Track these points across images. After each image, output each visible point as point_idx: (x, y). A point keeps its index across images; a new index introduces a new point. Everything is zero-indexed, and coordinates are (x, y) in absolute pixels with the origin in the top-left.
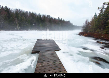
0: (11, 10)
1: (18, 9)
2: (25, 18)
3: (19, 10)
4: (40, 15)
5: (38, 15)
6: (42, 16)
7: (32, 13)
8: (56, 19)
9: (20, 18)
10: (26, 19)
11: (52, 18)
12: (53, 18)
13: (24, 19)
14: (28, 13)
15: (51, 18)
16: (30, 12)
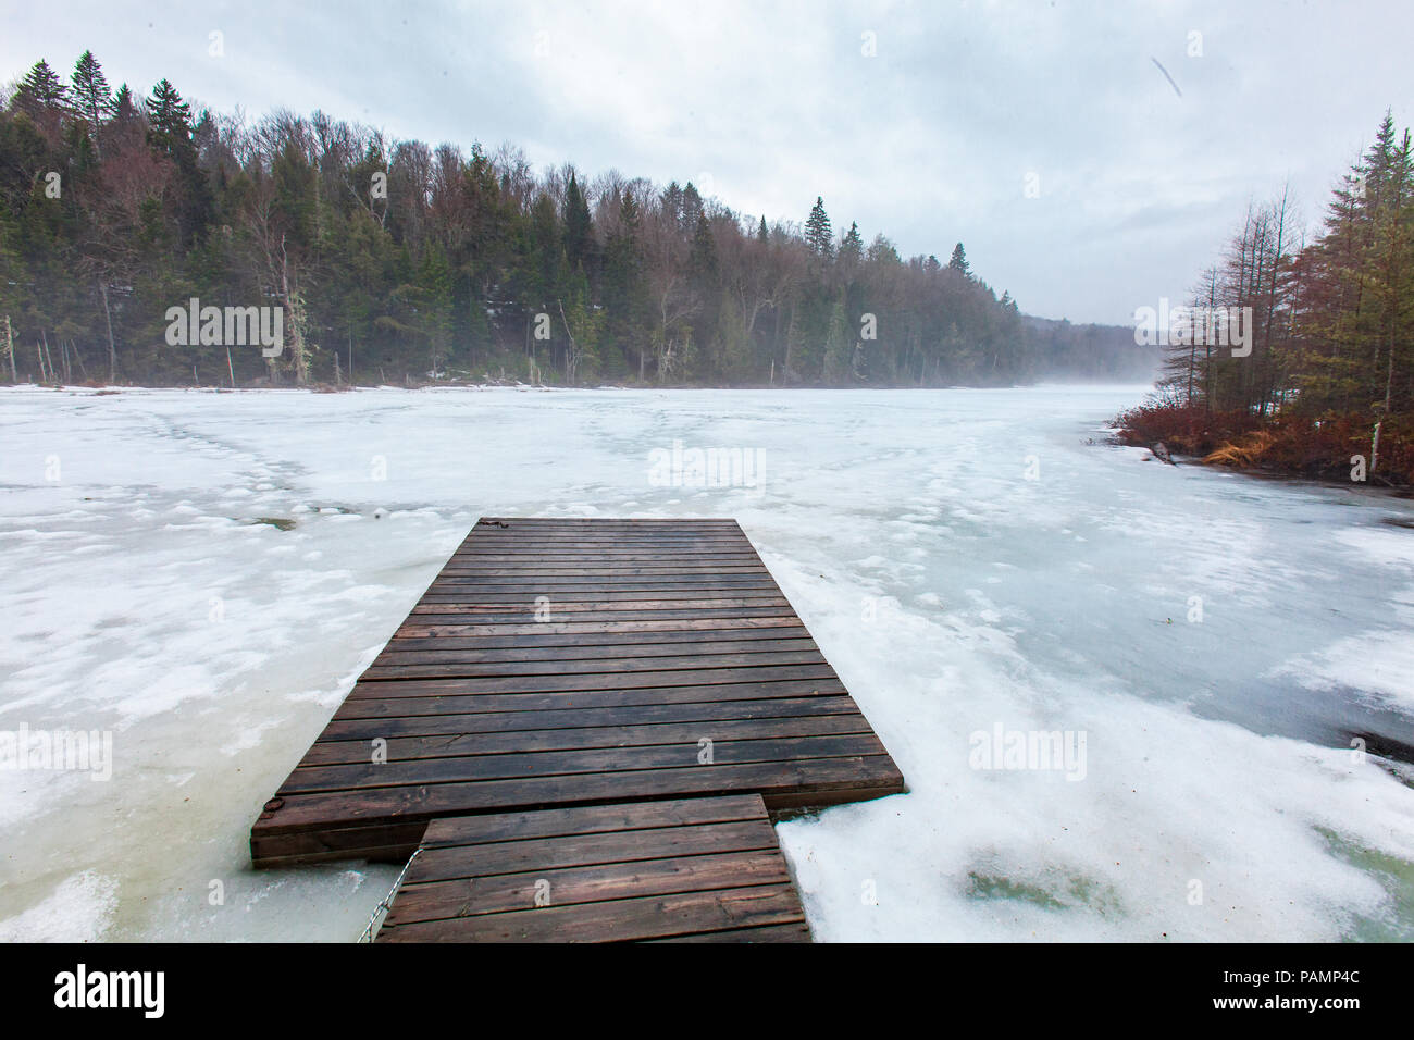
0: (232, 135)
1: (308, 118)
2: (382, 233)
3: (322, 127)
4: (575, 192)
5: (553, 185)
6: (593, 205)
7: (479, 162)
8: (778, 230)
9: (321, 232)
10: (397, 240)
11: (727, 221)
12: (743, 225)
13: (372, 244)
14: (425, 165)
15: (716, 219)
16: (446, 154)
